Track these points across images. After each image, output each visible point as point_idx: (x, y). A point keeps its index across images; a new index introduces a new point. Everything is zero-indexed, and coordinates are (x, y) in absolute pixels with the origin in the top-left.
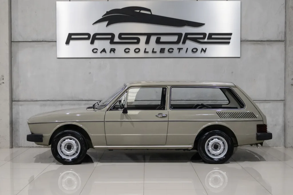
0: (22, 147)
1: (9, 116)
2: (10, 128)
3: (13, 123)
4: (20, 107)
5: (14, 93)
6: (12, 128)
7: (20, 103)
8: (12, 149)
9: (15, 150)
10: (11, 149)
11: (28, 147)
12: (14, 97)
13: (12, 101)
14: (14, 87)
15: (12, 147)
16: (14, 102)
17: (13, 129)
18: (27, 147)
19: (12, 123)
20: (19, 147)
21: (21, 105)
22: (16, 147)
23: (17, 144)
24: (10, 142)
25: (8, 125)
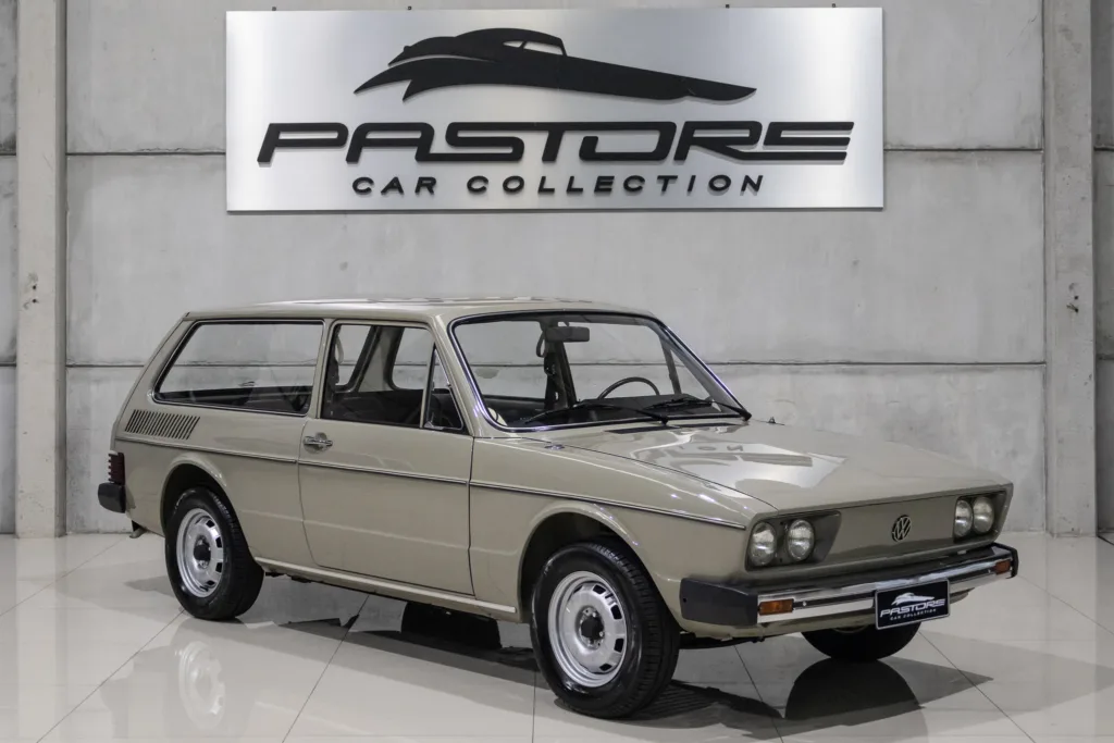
0: (98, 532)
1: (53, 420)
2: (56, 464)
3: (69, 446)
4: (93, 388)
5: (71, 340)
6: (65, 462)
7: (94, 372)
8: (63, 539)
9: (71, 540)
10: (58, 539)
11: (121, 532)
12: (71, 351)
13: (65, 365)
14: (73, 317)
15: (62, 531)
16: (70, 370)
17: (68, 465)
18: (116, 532)
19: (63, 446)
20: (90, 532)
21: (98, 381)
22: (77, 532)
23: (82, 522)
24: (57, 516)
25: (51, 454)
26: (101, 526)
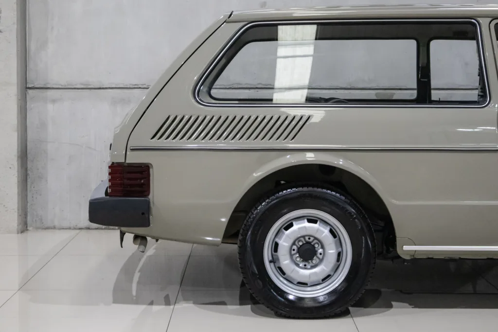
0: (54, 228)
1: (16, 134)
2: (18, 171)
3: (29, 156)
4: (50, 106)
5: (31, 65)
6: (26, 170)
7: (50, 93)
8: (24, 235)
9: (32, 236)
10: (20, 235)
11: (75, 229)
12: (31, 76)
13: (26, 87)
14: (32, 46)
15: (24, 227)
16: (30, 91)
17: (29, 172)
18: (70, 228)
19: (24, 156)
20: (47, 228)
21: (54, 101)
22: (37, 228)
23: (41, 220)
24: (19, 216)
25: (15, 163)
26: (56, 223)
